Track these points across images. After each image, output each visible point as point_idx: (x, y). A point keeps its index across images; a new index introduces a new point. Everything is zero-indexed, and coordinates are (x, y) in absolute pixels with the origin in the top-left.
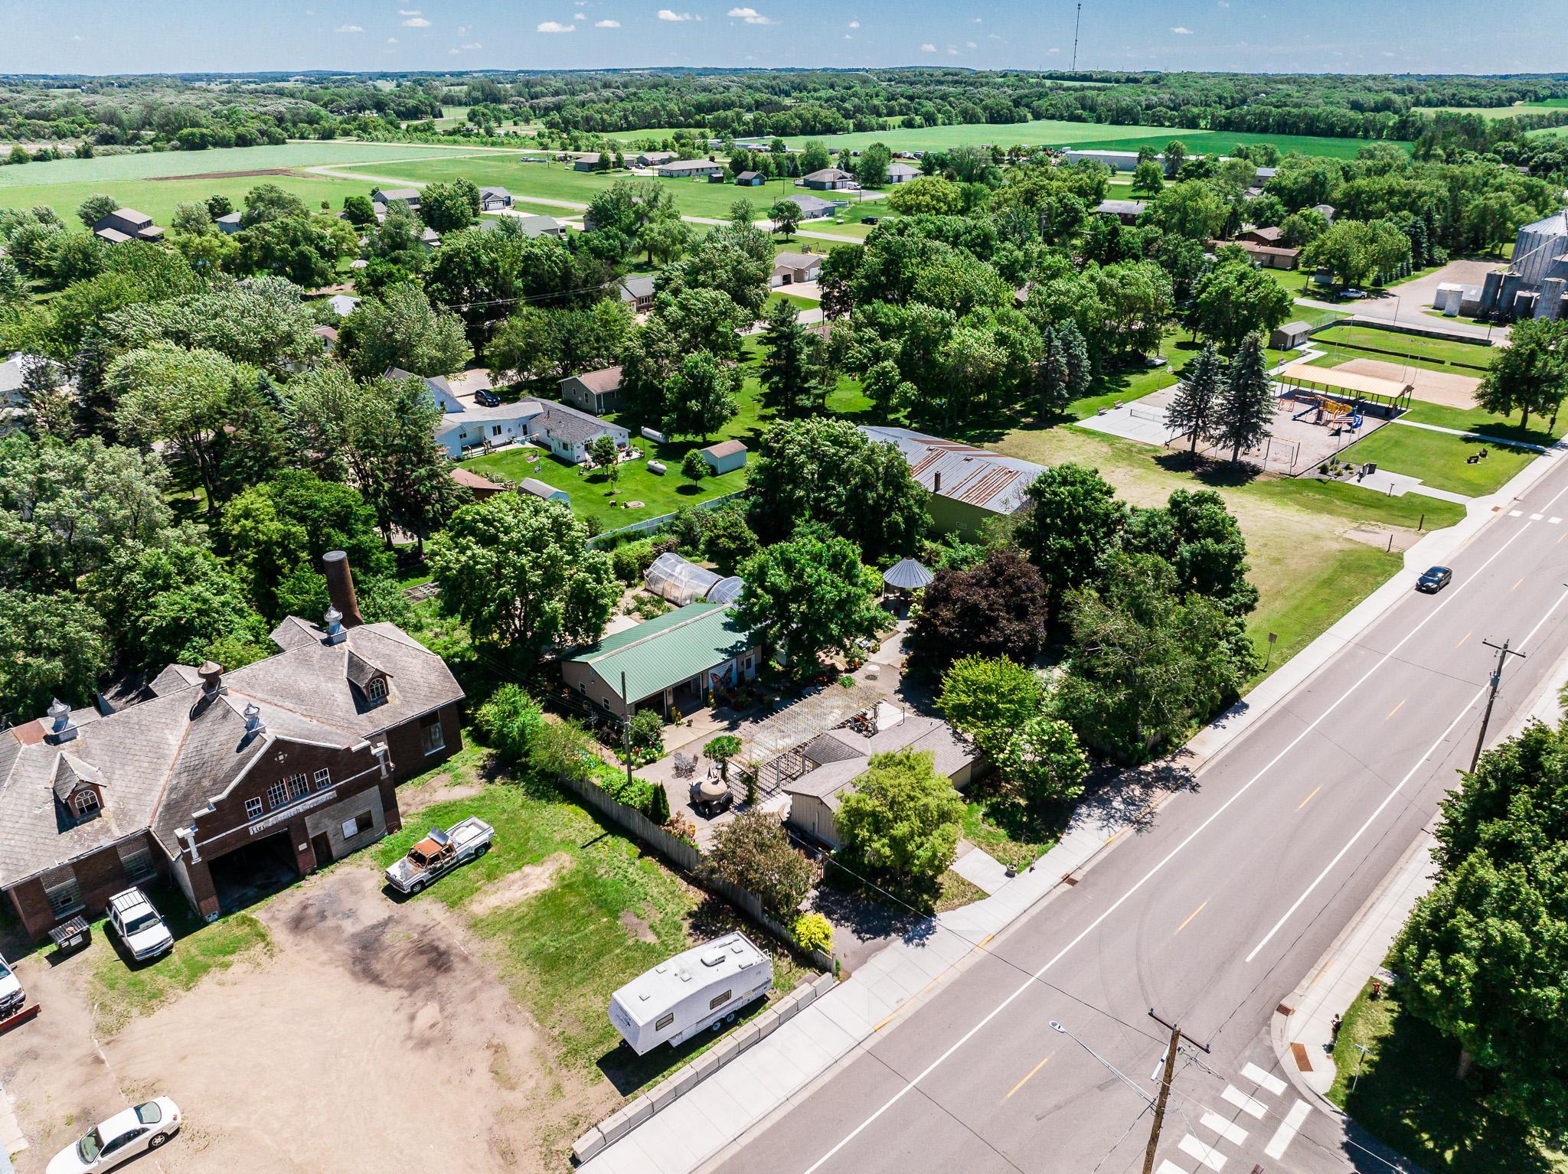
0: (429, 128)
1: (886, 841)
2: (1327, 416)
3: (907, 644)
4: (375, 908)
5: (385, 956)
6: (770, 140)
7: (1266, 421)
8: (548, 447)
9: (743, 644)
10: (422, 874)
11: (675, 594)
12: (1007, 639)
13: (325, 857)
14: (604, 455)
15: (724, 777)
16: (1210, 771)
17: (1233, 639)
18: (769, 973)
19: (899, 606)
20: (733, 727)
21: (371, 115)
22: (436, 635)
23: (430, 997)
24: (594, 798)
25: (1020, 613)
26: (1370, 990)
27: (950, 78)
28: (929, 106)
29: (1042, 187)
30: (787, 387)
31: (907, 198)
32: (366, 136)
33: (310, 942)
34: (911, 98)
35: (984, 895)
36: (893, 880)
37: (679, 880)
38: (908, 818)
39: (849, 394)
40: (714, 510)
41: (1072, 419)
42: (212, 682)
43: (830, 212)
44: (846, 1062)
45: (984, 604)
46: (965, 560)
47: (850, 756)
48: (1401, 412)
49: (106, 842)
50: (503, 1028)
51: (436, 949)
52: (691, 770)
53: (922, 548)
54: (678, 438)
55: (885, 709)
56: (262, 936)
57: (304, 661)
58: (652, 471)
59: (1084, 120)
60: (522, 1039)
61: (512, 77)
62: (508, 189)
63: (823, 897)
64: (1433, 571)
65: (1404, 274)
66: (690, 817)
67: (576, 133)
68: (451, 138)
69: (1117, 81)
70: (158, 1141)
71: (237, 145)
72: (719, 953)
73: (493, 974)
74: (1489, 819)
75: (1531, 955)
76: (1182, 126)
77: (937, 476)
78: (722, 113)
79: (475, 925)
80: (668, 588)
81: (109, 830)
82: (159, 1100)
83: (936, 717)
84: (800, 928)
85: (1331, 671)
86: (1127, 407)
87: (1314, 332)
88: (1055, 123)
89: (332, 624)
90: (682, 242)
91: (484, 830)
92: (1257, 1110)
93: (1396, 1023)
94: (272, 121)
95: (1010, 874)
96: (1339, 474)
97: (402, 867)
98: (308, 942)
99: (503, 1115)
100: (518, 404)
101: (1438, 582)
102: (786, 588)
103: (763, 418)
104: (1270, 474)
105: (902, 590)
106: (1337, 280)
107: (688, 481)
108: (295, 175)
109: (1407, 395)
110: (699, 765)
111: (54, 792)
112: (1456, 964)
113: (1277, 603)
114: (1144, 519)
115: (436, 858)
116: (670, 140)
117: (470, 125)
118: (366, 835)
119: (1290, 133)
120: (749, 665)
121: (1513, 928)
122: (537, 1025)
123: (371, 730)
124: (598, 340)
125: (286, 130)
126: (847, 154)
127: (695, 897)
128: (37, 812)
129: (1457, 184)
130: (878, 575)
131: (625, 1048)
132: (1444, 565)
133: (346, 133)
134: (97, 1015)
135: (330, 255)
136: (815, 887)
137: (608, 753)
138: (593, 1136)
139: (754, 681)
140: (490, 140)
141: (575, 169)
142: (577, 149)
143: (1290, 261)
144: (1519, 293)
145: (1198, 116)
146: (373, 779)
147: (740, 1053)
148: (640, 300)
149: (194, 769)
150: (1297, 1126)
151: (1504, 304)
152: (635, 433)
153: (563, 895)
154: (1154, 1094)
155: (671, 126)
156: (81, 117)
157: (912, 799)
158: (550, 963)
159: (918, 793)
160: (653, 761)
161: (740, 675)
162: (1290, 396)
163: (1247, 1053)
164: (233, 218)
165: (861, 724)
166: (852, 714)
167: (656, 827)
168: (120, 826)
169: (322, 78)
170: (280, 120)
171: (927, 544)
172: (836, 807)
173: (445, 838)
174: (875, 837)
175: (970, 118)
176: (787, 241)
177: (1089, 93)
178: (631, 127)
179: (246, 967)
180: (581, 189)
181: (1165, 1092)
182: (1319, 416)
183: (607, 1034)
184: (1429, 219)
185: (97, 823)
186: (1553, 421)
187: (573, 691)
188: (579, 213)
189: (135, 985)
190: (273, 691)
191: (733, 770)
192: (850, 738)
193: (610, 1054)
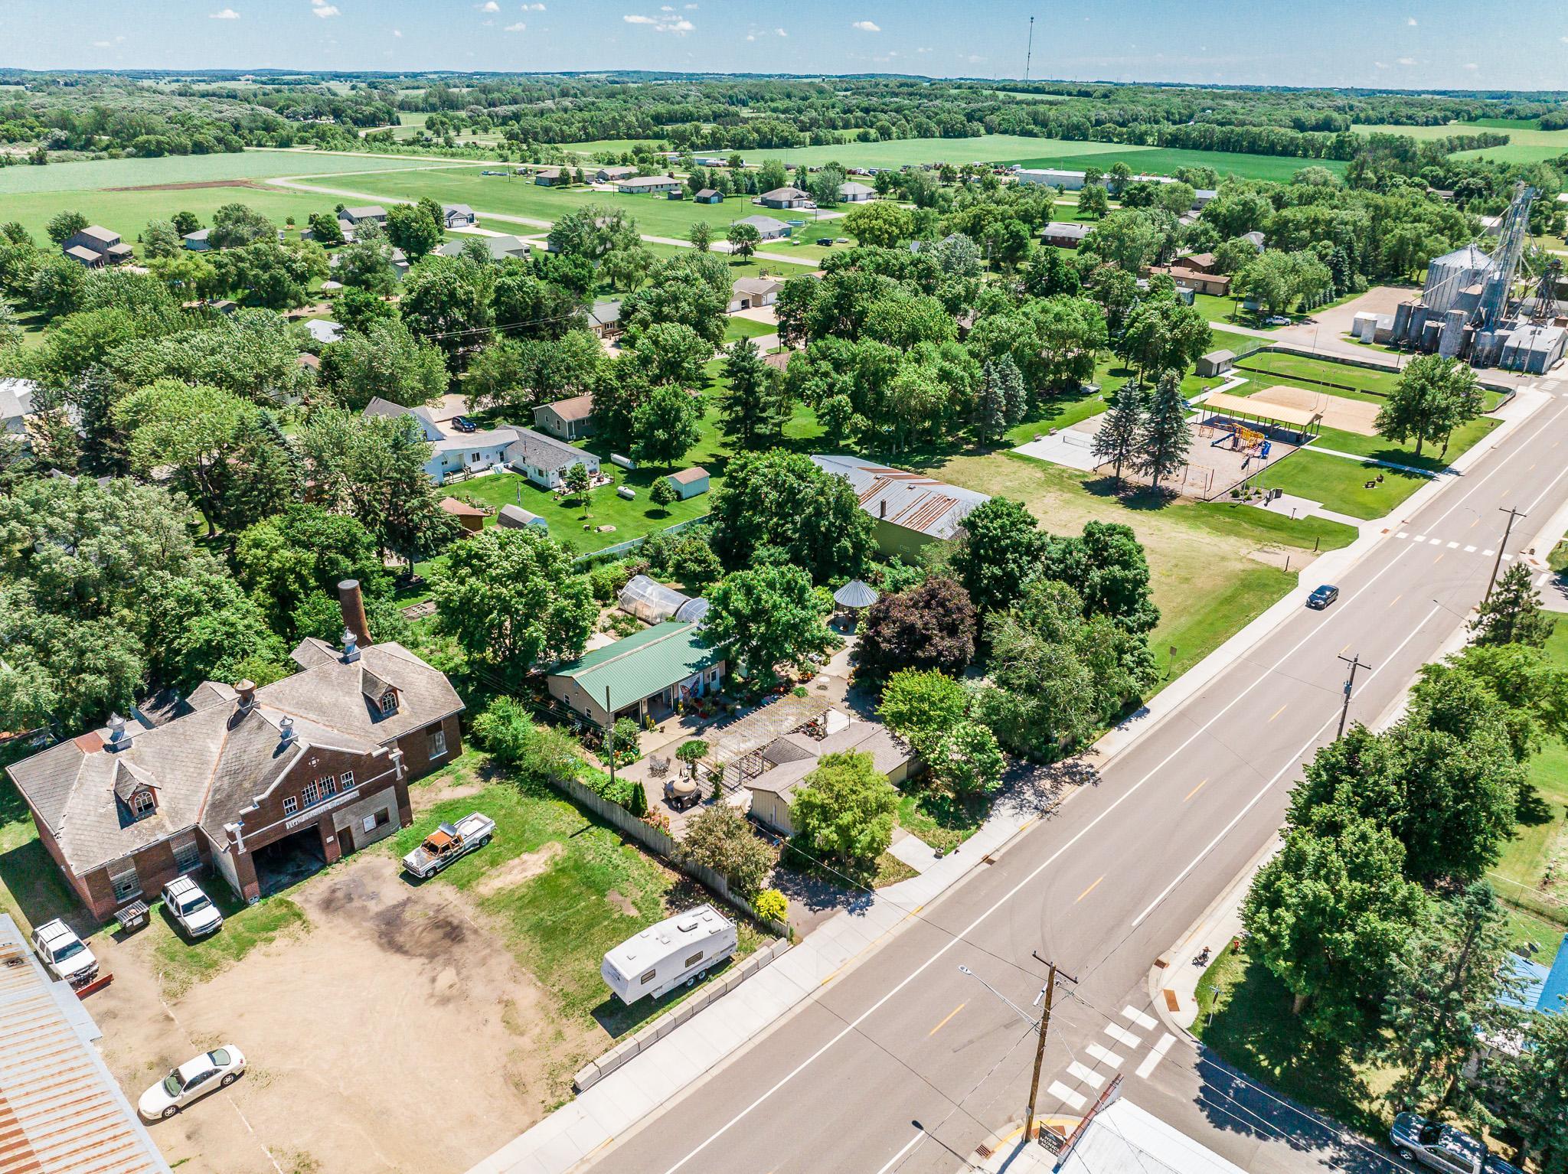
0: (387, 137)
1: (833, 828)
2: (1242, 443)
3: (854, 657)
4: (395, 891)
5: (407, 930)
6: (728, 153)
7: (1182, 450)
8: (524, 473)
9: (708, 659)
10: (434, 861)
11: (646, 612)
12: (940, 654)
13: (348, 848)
14: (577, 480)
15: (693, 776)
16: (1112, 769)
17: (1136, 653)
18: (734, 937)
19: (846, 623)
20: (699, 733)
21: (327, 121)
22: (432, 652)
23: (447, 963)
24: (580, 795)
25: (952, 630)
26: (1232, 947)
27: (905, 89)
28: (884, 119)
29: (989, 212)
30: (746, 417)
31: (860, 222)
32: (324, 145)
33: (341, 920)
34: (867, 111)
35: (914, 874)
36: (839, 862)
37: (656, 864)
38: (851, 808)
39: (803, 422)
40: (680, 534)
41: (1009, 445)
42: (246, 697)
43: (787, 233)
44: (798, 1009)
45: (919, 624)
46: (907, 581)
47: (802, 758)
48: (1311, 438)
49: (162, 837)
50: (510, 986)
51: (450, 924)
52: (665, 770)
53: (868, 570)
54: (645, 464)
55: (833, 715)
56: (299, 916)
57: (324, 677)
58: (623, 496)
59: (1035, 136)
60: (528, 995)
61: (468, 79)
62: (470, 204)
63: (778, 876)
64: (1322, 590)
65: (1327, 300)
66: (665, 810)
67: (535, 146)
68: (410, 148)
69: (1070, 94)
70: (228, 1080)
71: (194, 152)
72: (692, 921)
73: (500, 943)
74: (1319, 804)
75: (1334, 908)
76: (1130, 142)
77: (883, 504)
78: (680, 127)
79: (482, 903)
80: (640, 608)
81: (164, 826)
82: (227, 1047)
83: (879, 722)
84: (761, 902)
85: (1225, 679)
86: (1061, 433)
87: (1238, 359)
88: (1007, 137)
89: (348, 645)
90: (645, 268)
91: (486, 824)
92: (1133, 1041)
93: (1247, 972)
94: (228, 127)
95: (938, 856)
96: (1249, 499)
97: (418, 855)
98: (339, 920)
99: (516, 1054)
100: (494, 432)
101: (1325, 600)
102: (747, 611)
103: (724, 445)
104: (1187, 499)
105: (850, 608)
106: (1264, 307)
107: (656, 506)
108: (257, 186)
109: (1316, 423)
110: (671, 767)
111: (116, 794)
112: (1279, 916)
113: (1183, 620)
114: (1062, 546)
115: (447, 848)
116: (629, 153)
117: (429, 134)
118: (384, 828)
119: (1234, 151)
120: (714, 678)
121: (1322, 887)
122: (539, 984)
123: (384, 738)
124: (568, 369)
125: (243, 137)
126: (804, 170)
127: (671, 878)
128: (102, 811)
129: (1379, 214)
130: (828, 595)
131: (615, 999)
132: (1333, 584)
133: (304, 141)
134: (163, 983)
135: (302, 278)
136: (773, 869)
137: (590, 757)
138: (591, 1069)
139: (719, 691)
140: (450, 150)
141: (537, 183)
142: (537, 161)
143: (1221, 288)
144: (1428, 323)
145: (1146, 133)
146: (390, 781)
147: (710, 1003)
148: (606, 325)
149: (235, 773)
150: (1164, 1052)
151: (1413, 334)
152: (606, 459)
153: (557, 878)
154: (1038, 1018)
155: (630, 137)
156: (31, 120)
157: (854, 792)
158: (549, 934)
159: (859, 788)
160: (631, 763)
161: (707, 686)
162: (1211, 423)
163: (1128, 998)
164: (201, 235)
165: (813, 729)
166: (805, 721)
167: (636, 819)
168: (172, 822)
169: (274, 78)
170: (237, 127)
171: (874, 565)
172: (791, 800)
173: (454, 830)
174: (823, 825)
175: (924, 133)
176: (746, 263)
177: (1042, 108)
178: (589, 138)
179: (287, 941)
180: (544, 205)
181: (1046, 1017)
182: (1236, 442)
183: (600, 988)
184: (1350, 249)
185: (153, 819)
186: (1445, 448)
187: (559, 702)
188: (543, 231)
189: (192, 957)
190: (299, 705)
191: (701, 769)
192: (803, 741)
193: (601, 1006)
